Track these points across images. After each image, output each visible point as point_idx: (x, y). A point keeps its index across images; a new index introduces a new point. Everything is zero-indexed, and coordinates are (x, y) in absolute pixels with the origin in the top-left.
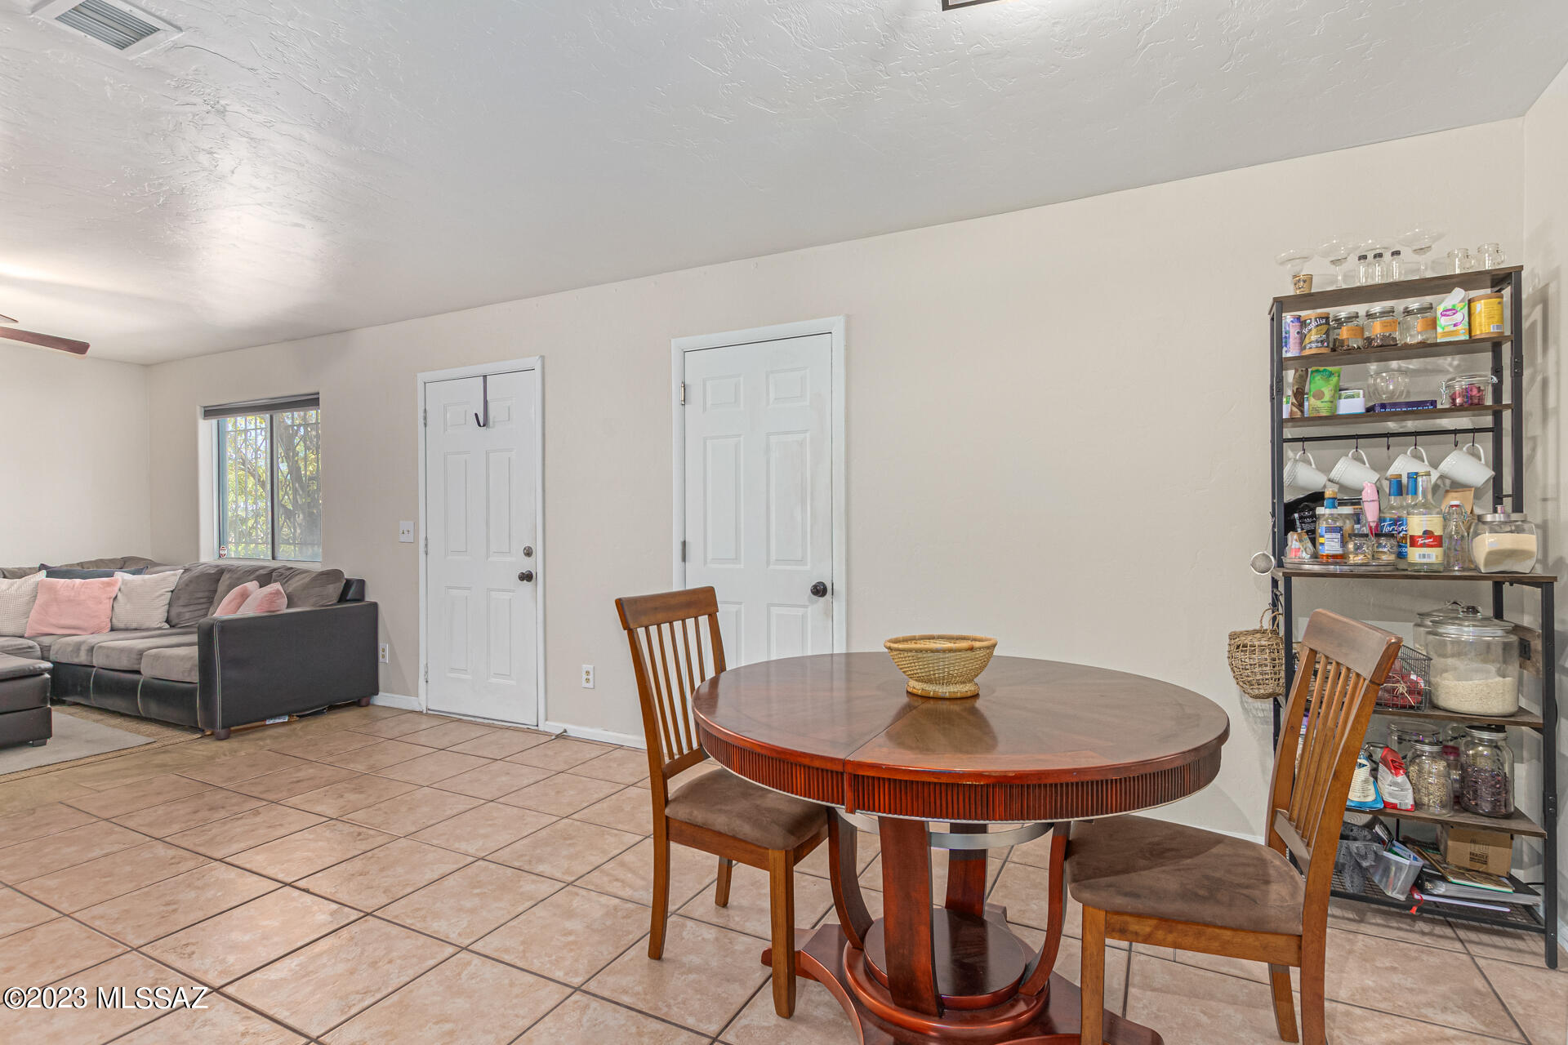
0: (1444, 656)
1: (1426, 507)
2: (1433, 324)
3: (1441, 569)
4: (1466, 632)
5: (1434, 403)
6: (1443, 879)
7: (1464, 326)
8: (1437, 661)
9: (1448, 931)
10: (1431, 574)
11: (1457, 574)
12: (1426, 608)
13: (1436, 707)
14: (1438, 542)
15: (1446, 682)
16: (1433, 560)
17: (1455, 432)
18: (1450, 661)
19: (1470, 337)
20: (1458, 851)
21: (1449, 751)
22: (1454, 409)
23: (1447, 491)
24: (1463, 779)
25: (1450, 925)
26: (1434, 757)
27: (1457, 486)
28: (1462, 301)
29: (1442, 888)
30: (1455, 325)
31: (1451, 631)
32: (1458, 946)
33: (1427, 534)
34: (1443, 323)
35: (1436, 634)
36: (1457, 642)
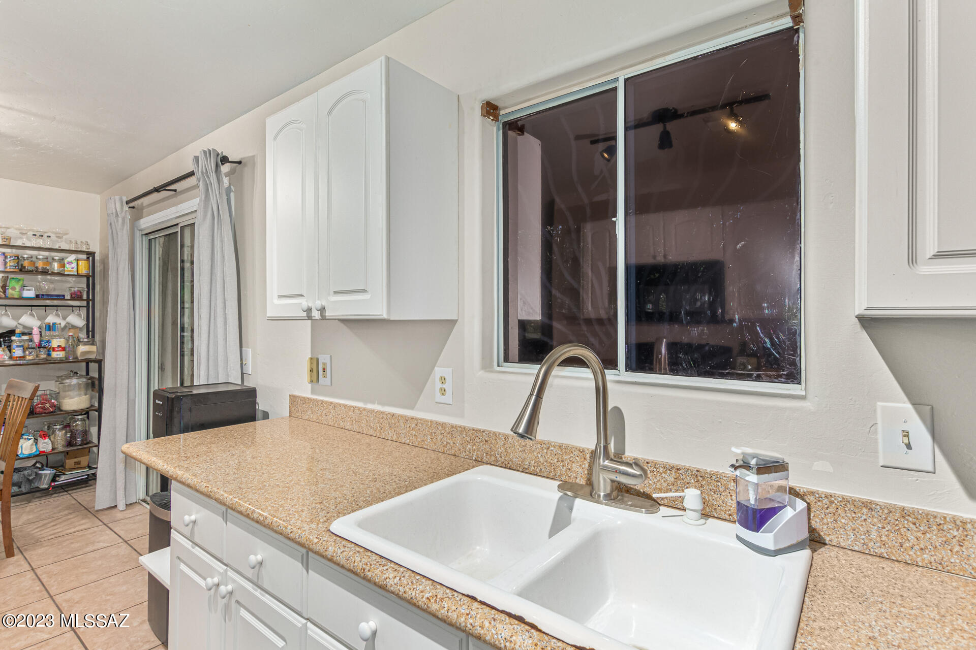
0: (65, 391)
1: (59, 336)
2: (64, 266)
3: (64, 359)
4: (74, 381)
5: (64, 296)
6: (64, 474)
7: (75, 269)
8: (62, 394)
9: (65, 493)
10: (60, 361)
11: (71, 360)
12: (60, 374)
13: (62, 411)
14: (64, 349)
15: (65, 401)
16: (61, 356)
17: (73, 306)
18: (67, 393)
19: (77, 273)
20: (70, 463)
21: (67, 426)
22: (72, 299)
23: (70, 329)
24: (71, 436)
25: (66, 491)
26: (60, 430)
27: (74, 327)
28: (75, 260)
29: (63, 478)
30: (72, 268)
31: (68, 381)
32: (68, 495)
33: (59, 346)
34: (68, 267)
35: (62, 384)
36: (70, 385)
